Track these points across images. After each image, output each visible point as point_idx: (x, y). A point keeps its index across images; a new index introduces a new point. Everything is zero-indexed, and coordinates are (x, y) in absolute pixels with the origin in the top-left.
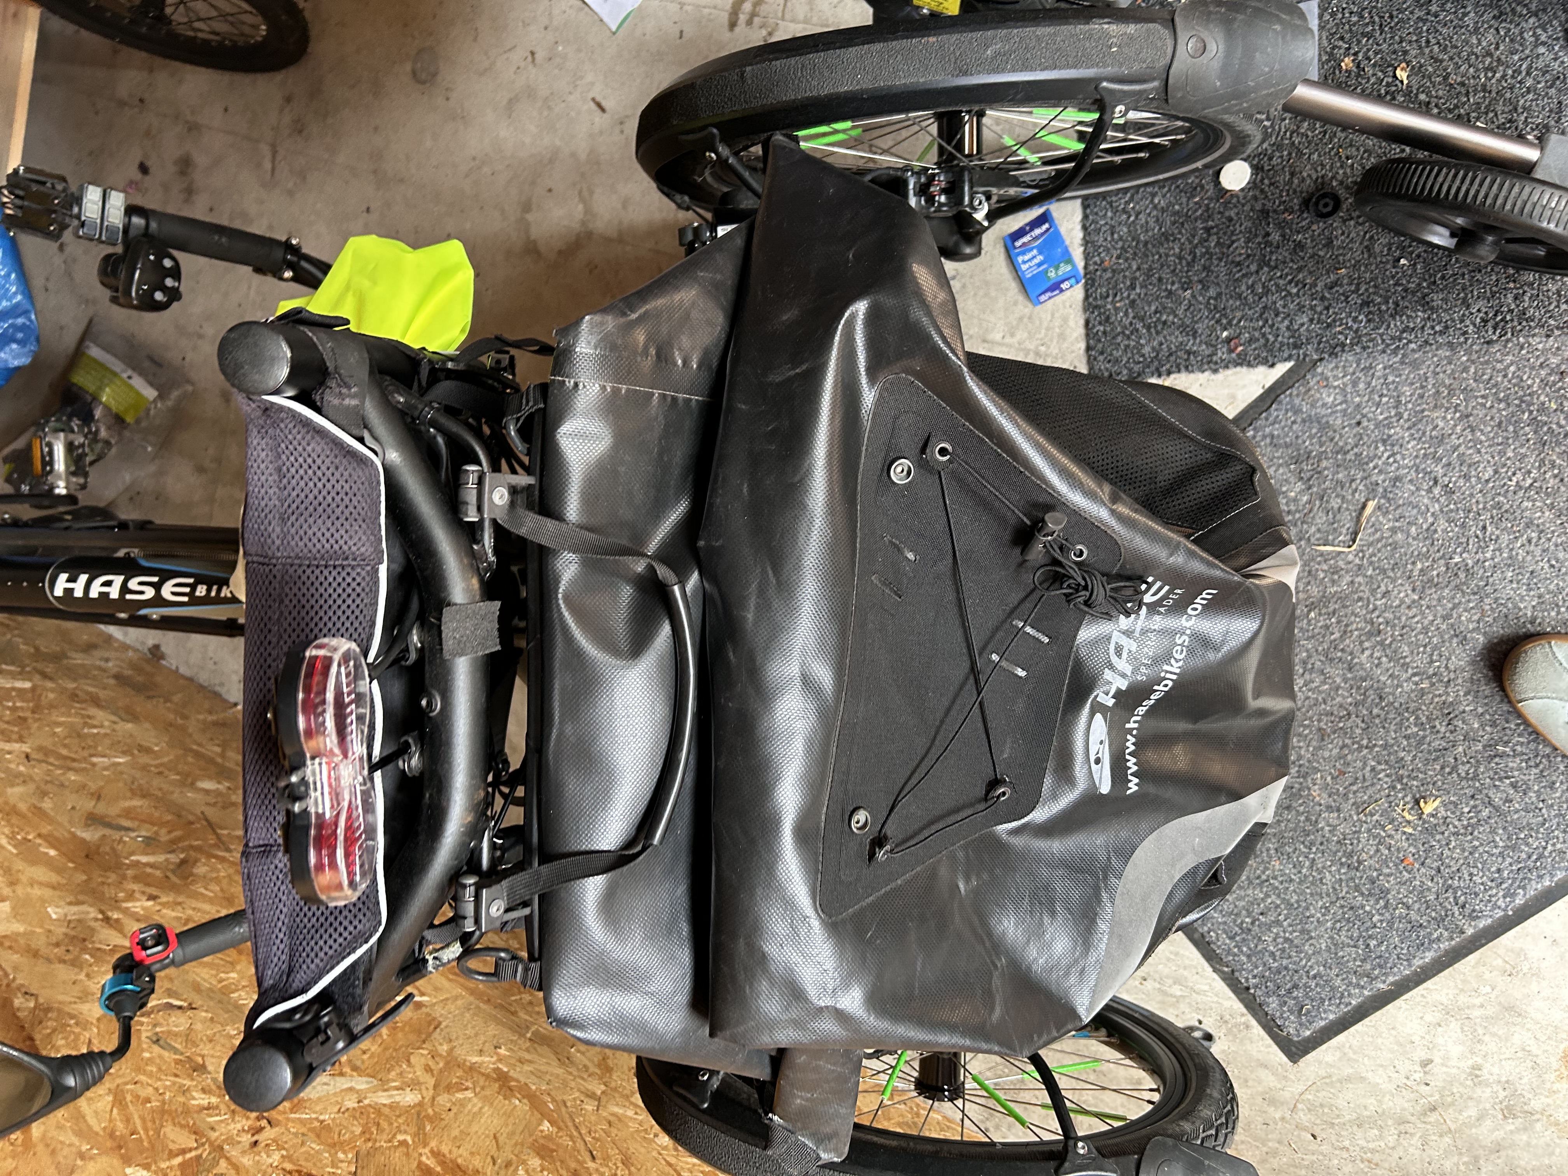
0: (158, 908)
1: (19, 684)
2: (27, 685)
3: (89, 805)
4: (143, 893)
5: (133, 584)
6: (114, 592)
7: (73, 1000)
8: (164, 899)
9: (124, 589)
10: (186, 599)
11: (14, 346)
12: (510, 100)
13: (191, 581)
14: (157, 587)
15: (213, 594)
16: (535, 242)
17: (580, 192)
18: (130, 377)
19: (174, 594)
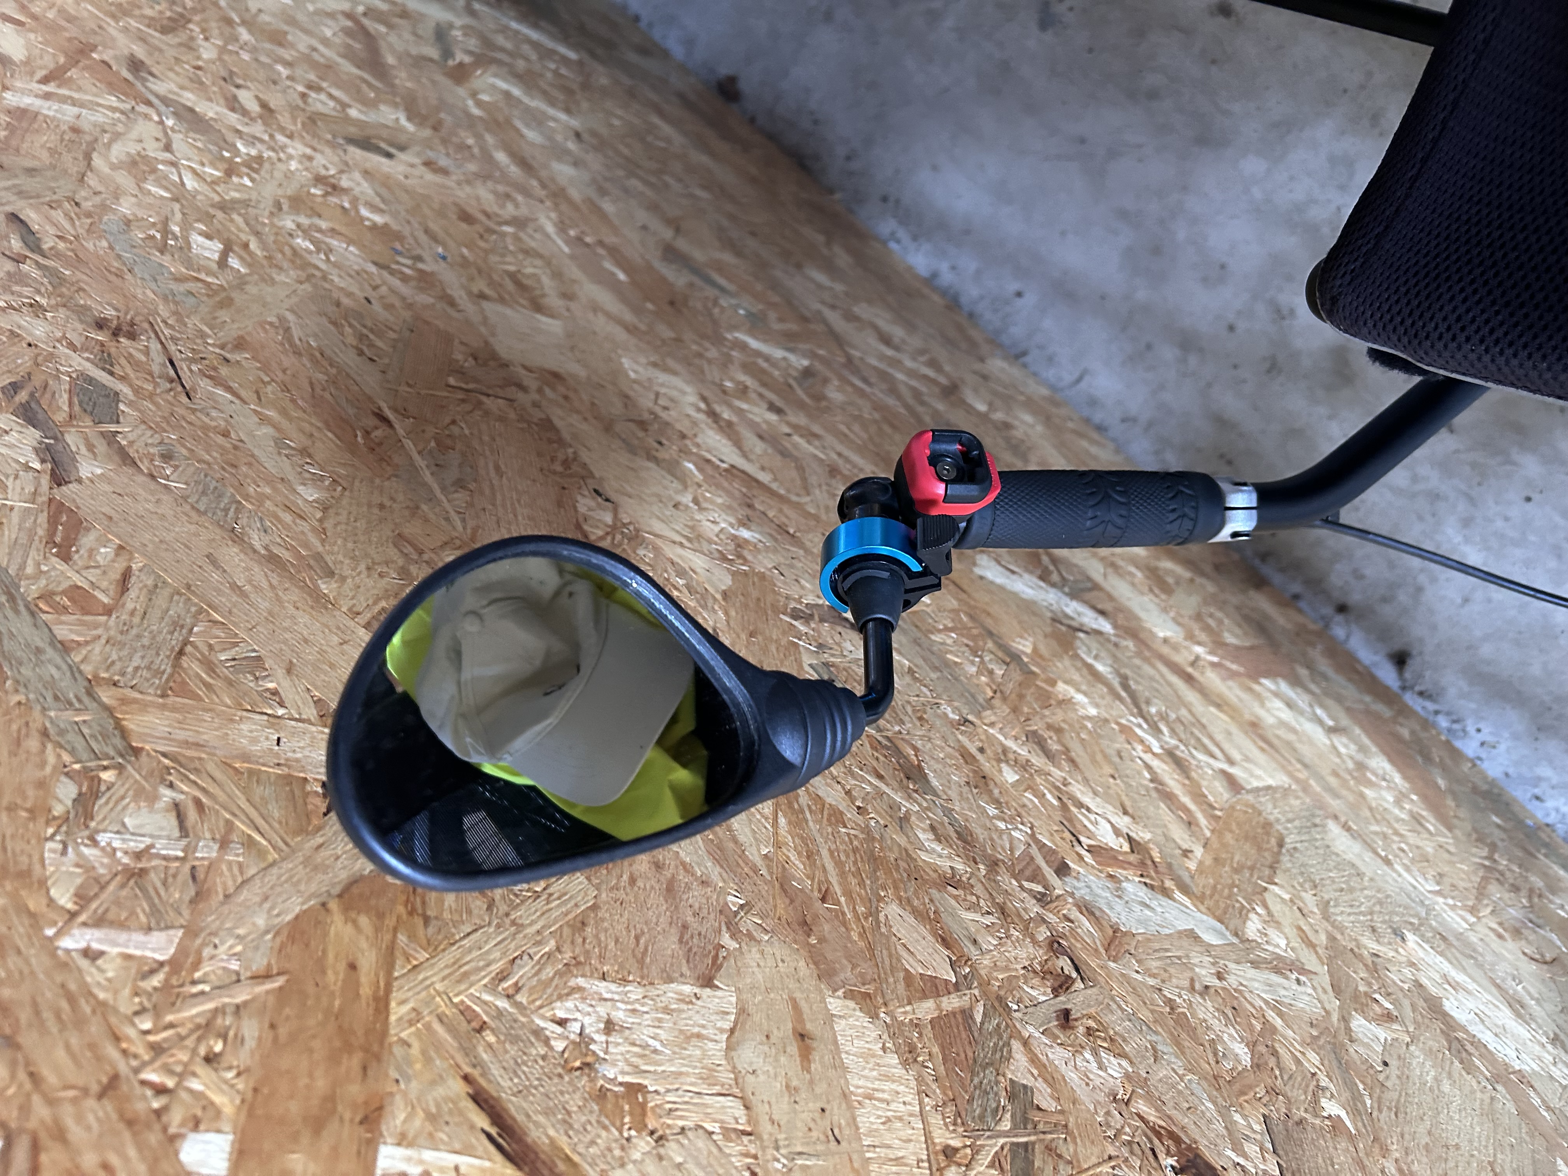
2: (573, 55)
3: (668, 234)
4: (761, 396)
8: (792, 418)
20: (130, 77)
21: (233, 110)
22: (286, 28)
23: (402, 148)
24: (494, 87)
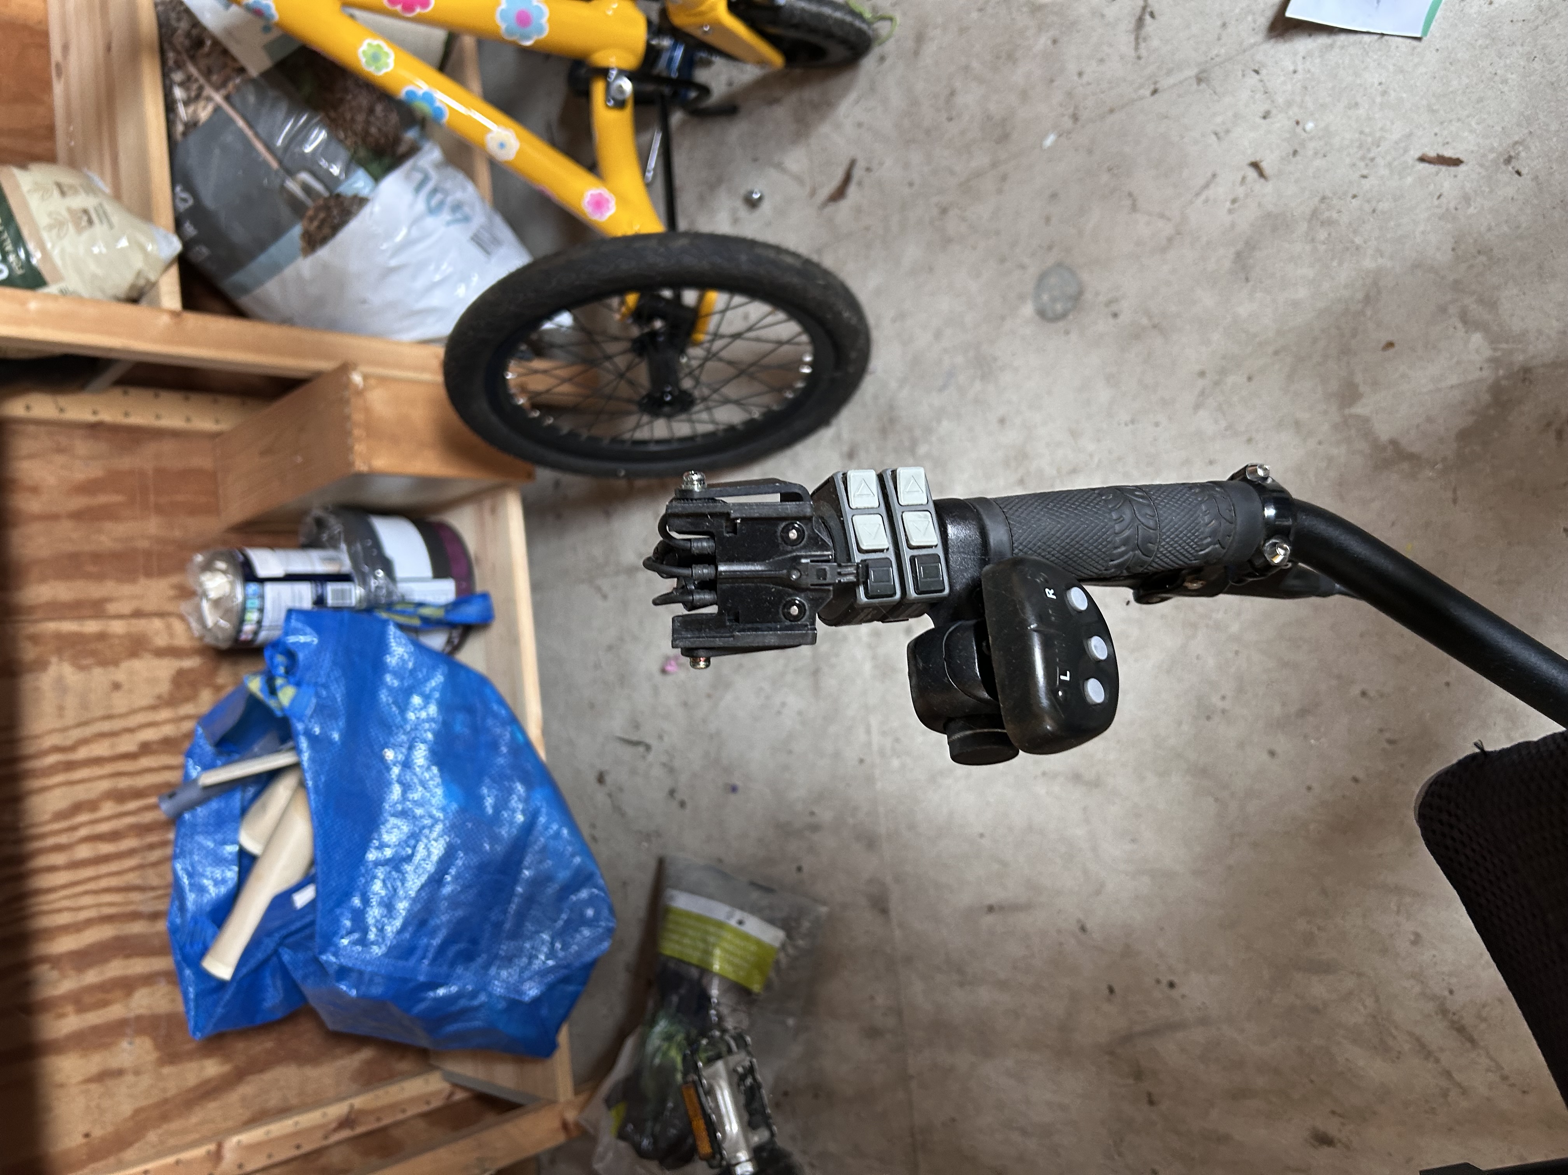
18: (741, 923)
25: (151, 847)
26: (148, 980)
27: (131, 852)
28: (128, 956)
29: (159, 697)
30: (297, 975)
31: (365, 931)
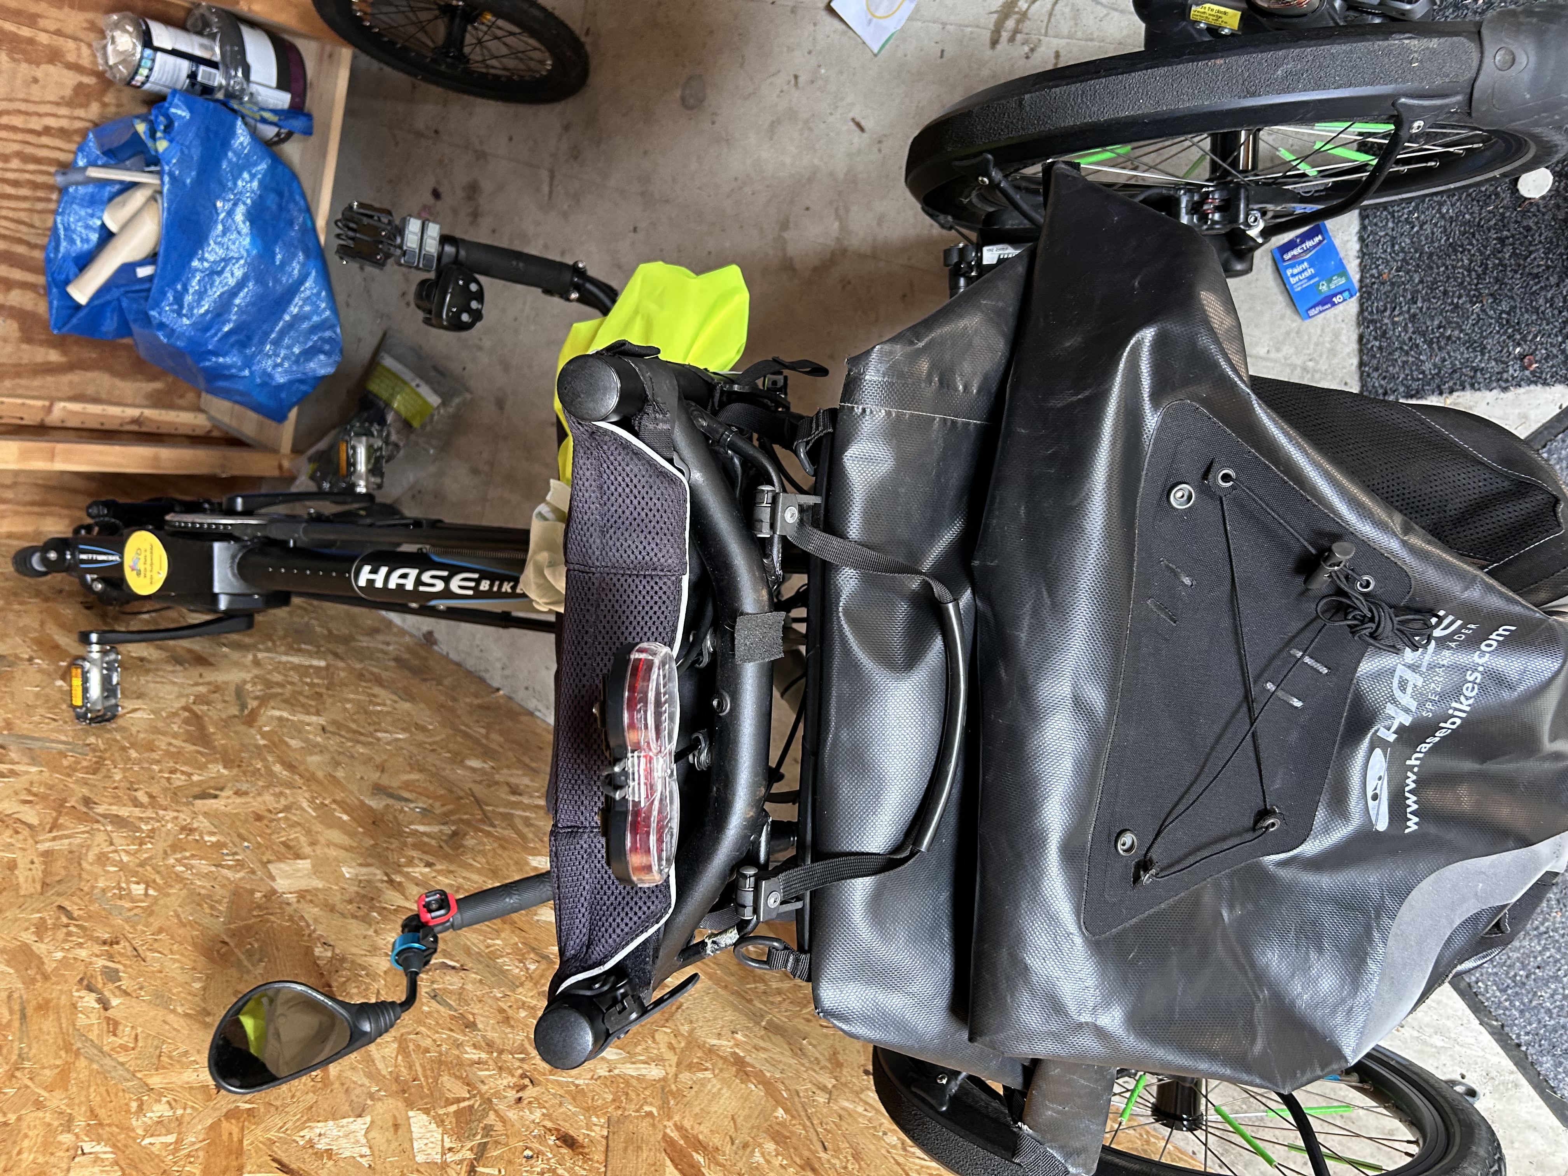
0: (434, 874)
1: (315, 663)
2: (322, 663)
3: (375, 776)
4: (421, 860)
5: (426, 577)
6: (409, 585)
7: (364, 952)
8: (439, 867)
9: (418, 582)
10: (471, 592)
11: (322, 357)
12: (773, 122)
13: (476, 576)
14: (447, 580)
15: (495, 589)
16: (791, 259)
17: (837, 210)
18: (418, 386)
19: (461, 587)
20: (85, 810)
21: (136, 806)
22: (152, 737)
23: (221, 789)
24: (272, 717)
25: (40, 199)
26: (25, 286)
27: (25, 198)
28: (12, 266)
29: (62, 98)
30: (130, 317)
31: (181, 307)
